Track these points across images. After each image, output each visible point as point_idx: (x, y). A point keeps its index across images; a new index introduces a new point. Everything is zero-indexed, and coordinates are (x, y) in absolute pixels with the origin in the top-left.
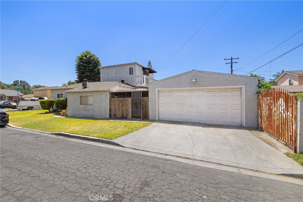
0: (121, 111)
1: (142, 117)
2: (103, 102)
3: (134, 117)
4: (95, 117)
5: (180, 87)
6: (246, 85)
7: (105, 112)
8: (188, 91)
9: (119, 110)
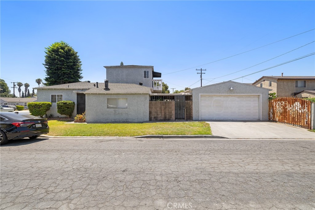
0: (163, 114)
1: (186, 118)
2: (141, 105)
3: (178, 119)
4: (130, 121)
5: (219, 93)
6: (262, 93)
7: (144, 115)
8: (225, 96)
9: (161, 113)
